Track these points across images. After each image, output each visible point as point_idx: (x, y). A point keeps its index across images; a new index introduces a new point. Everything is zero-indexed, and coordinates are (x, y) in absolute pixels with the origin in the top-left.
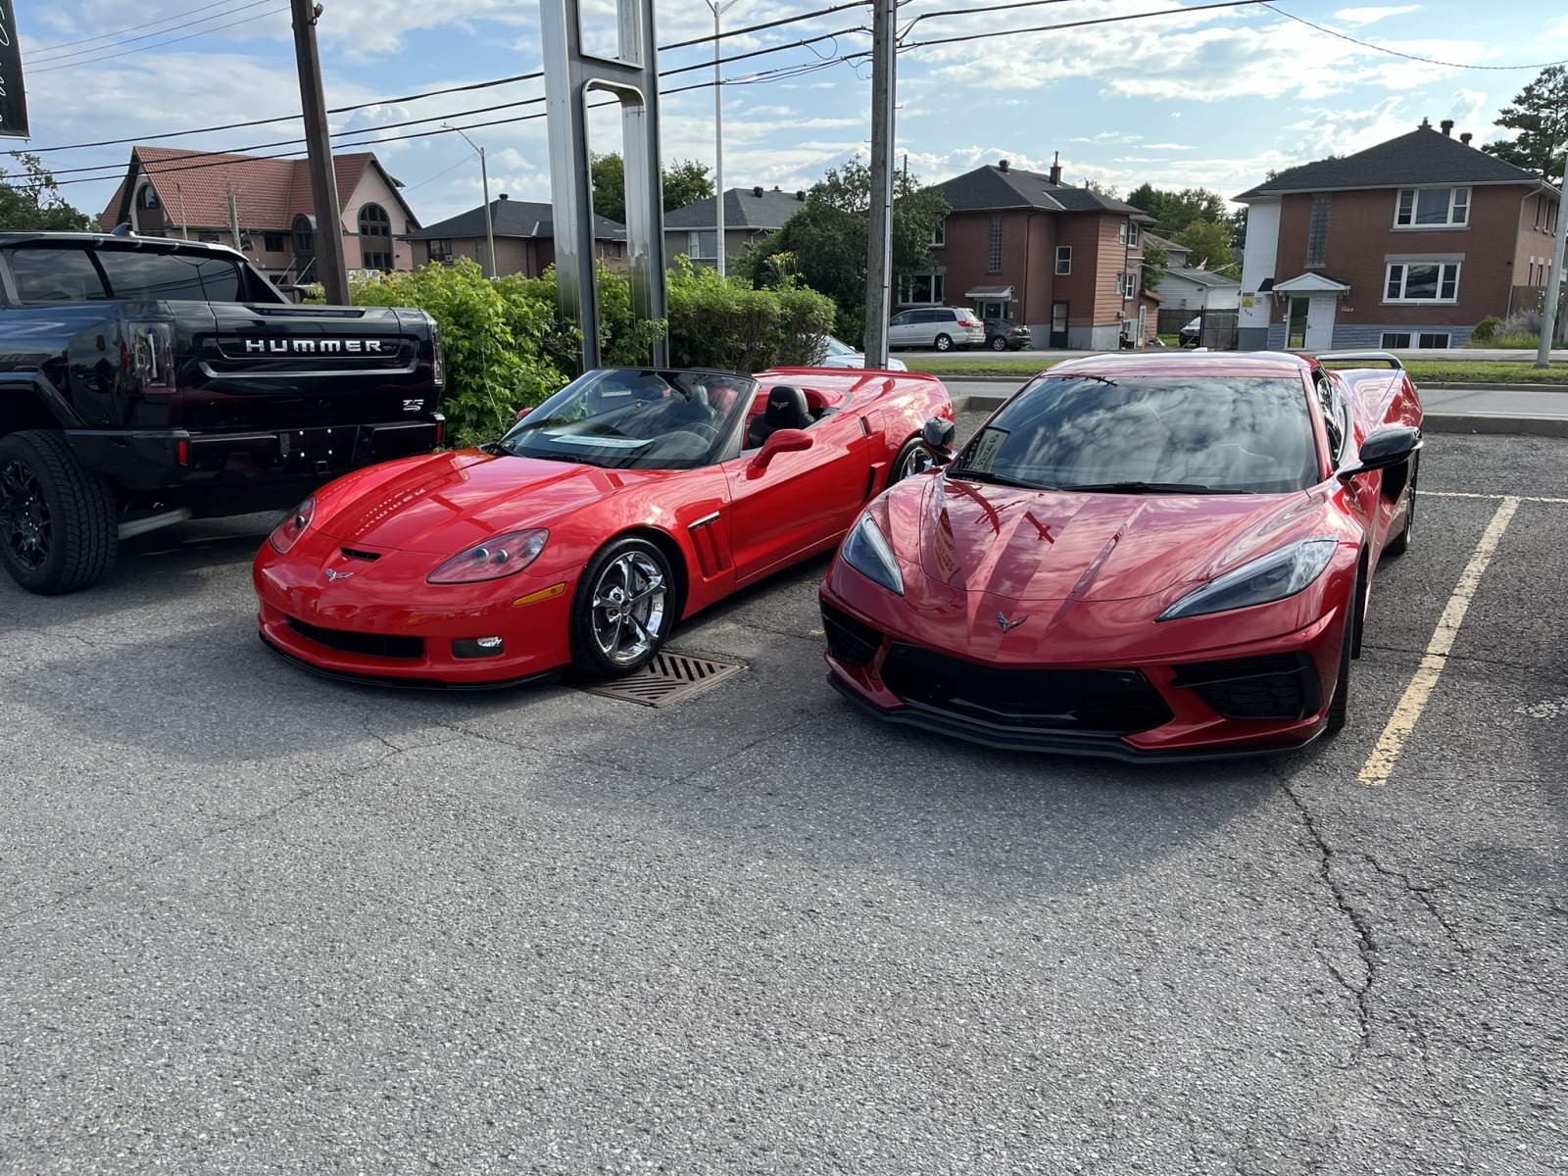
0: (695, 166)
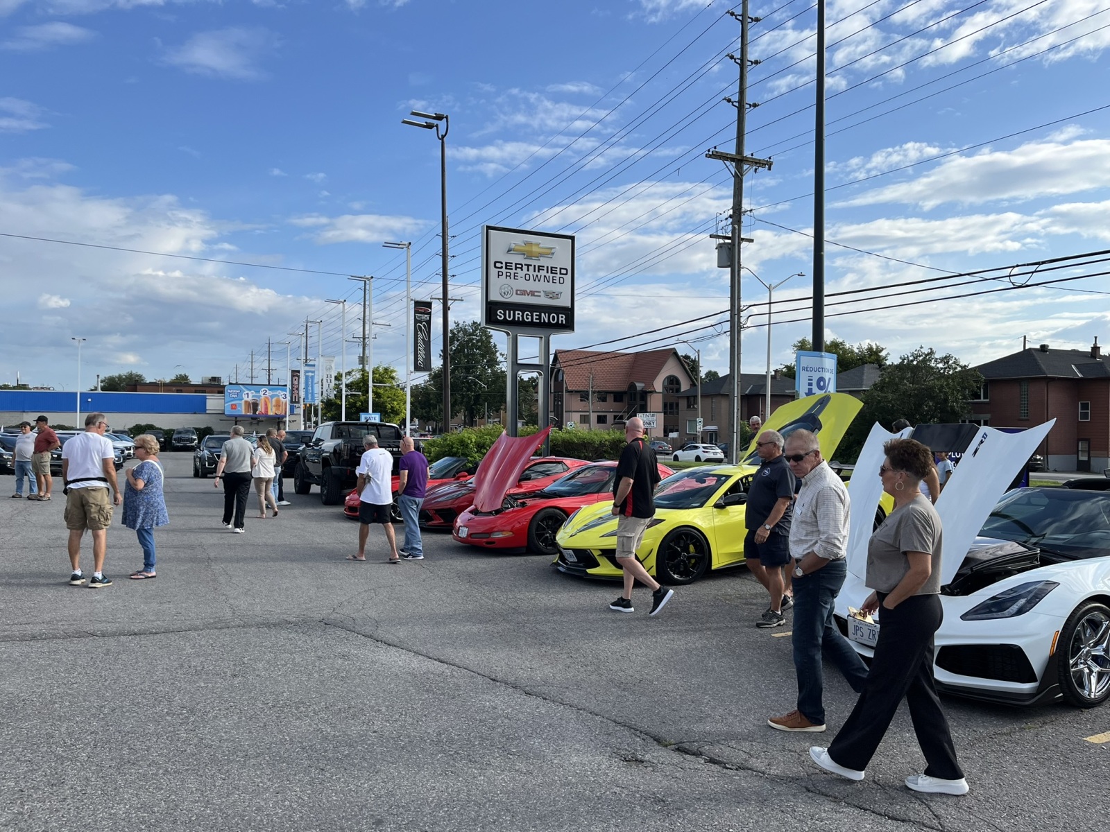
0: (874, 347)
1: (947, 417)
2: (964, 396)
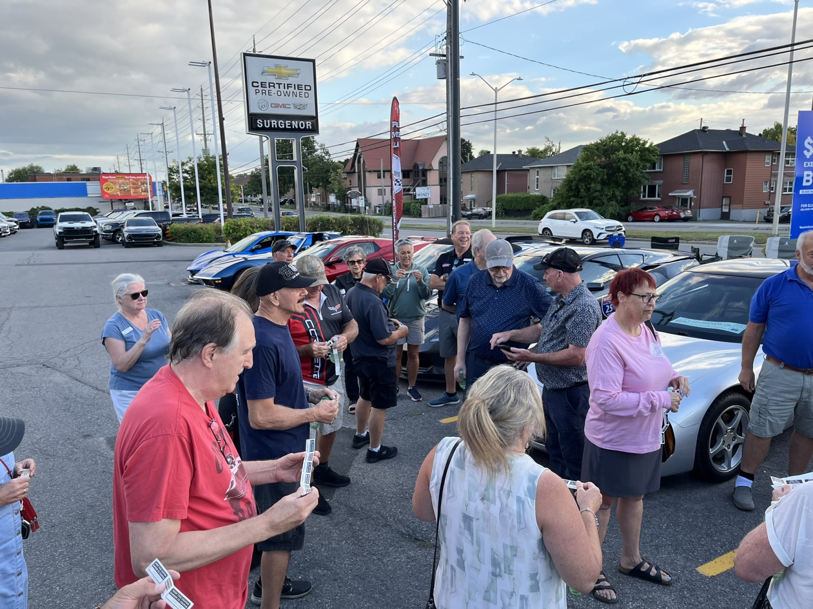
1: (631, 183)
2: (644, 168)
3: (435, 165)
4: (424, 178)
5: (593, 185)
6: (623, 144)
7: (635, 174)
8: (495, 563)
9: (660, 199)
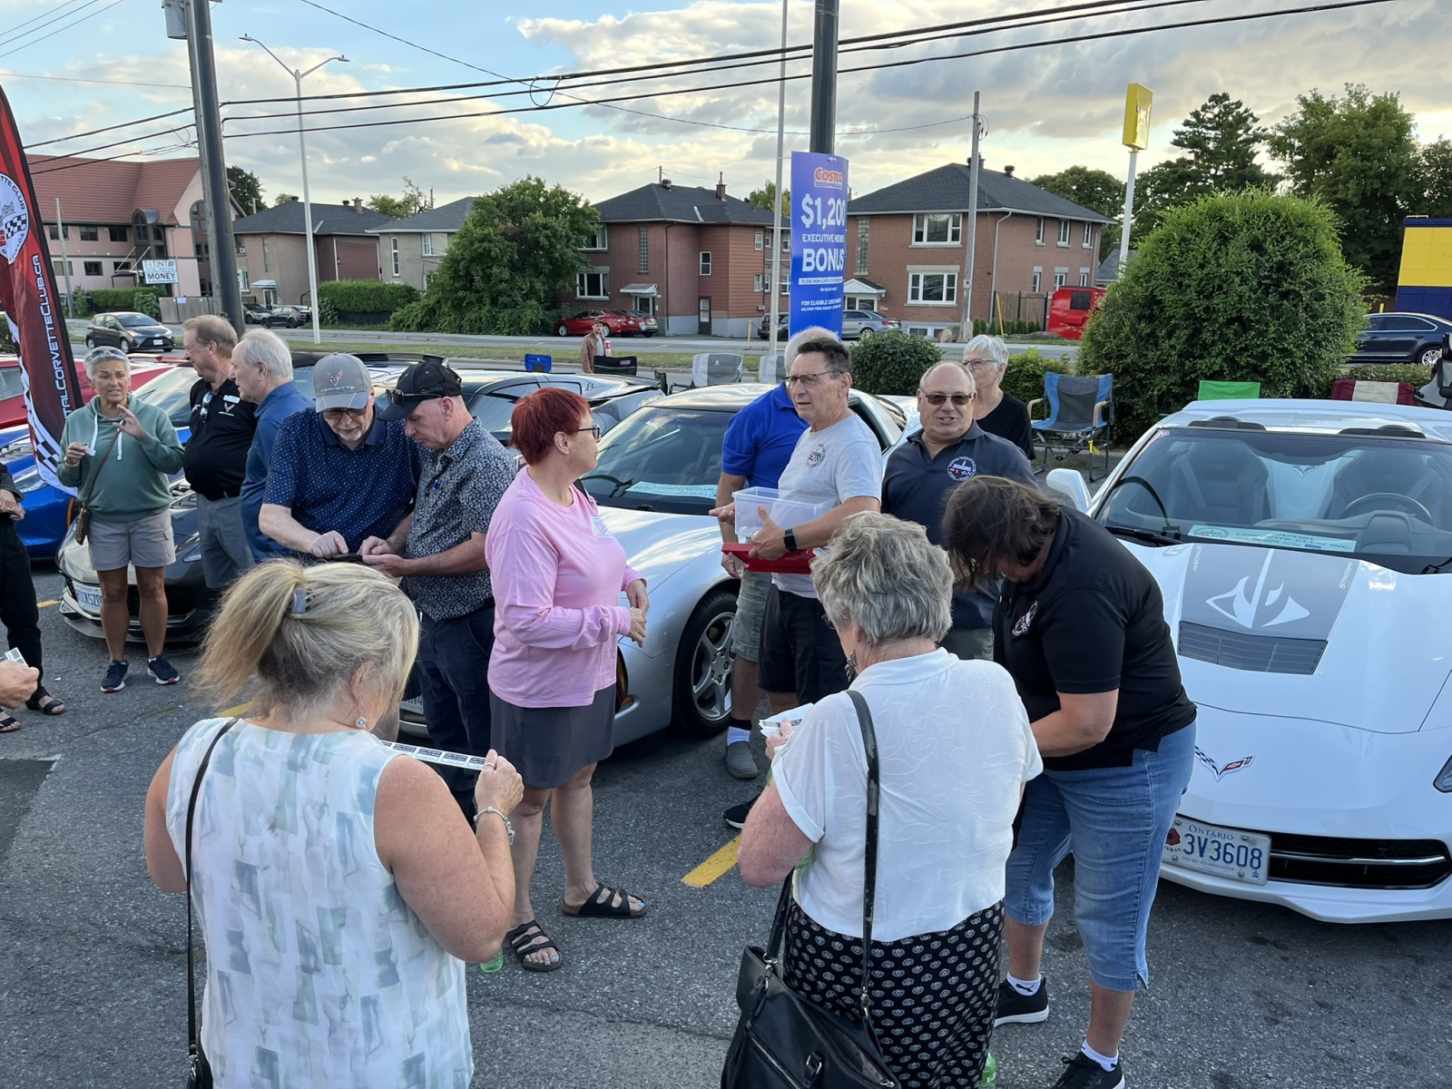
1: (559, 270)
2: (579, 243)
3: (183, 215)
4: (159, 243)
5: (495, 270)
6: (542, 200)
7: (565, 253)
8: (306, 948)
9: (606, 298)
